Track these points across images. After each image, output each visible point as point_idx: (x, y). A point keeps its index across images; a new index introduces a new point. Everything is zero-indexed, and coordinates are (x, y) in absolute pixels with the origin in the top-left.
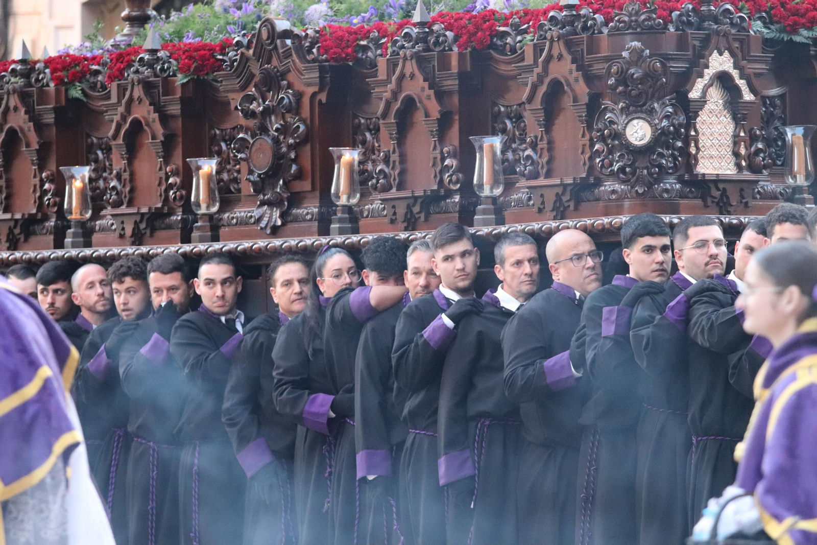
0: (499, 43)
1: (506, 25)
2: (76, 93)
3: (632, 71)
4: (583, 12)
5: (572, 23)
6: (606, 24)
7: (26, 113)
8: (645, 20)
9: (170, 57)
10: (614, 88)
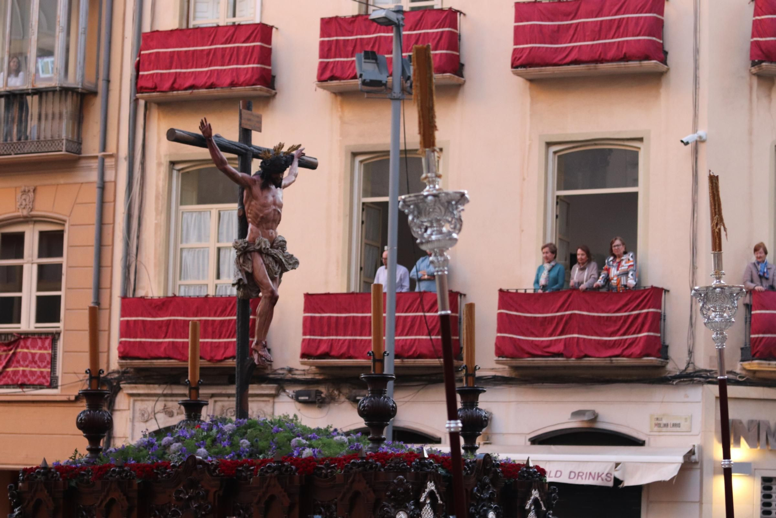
0: (318, 472)
1: (321, 464)
2: (73, 484)
3: (399, 489)
4: (370, 460)
5: (364, 466)
6: (383, 466)
7: (48, 492)
8: (402, 466)
9: (130, 470)
10: (389, 496)
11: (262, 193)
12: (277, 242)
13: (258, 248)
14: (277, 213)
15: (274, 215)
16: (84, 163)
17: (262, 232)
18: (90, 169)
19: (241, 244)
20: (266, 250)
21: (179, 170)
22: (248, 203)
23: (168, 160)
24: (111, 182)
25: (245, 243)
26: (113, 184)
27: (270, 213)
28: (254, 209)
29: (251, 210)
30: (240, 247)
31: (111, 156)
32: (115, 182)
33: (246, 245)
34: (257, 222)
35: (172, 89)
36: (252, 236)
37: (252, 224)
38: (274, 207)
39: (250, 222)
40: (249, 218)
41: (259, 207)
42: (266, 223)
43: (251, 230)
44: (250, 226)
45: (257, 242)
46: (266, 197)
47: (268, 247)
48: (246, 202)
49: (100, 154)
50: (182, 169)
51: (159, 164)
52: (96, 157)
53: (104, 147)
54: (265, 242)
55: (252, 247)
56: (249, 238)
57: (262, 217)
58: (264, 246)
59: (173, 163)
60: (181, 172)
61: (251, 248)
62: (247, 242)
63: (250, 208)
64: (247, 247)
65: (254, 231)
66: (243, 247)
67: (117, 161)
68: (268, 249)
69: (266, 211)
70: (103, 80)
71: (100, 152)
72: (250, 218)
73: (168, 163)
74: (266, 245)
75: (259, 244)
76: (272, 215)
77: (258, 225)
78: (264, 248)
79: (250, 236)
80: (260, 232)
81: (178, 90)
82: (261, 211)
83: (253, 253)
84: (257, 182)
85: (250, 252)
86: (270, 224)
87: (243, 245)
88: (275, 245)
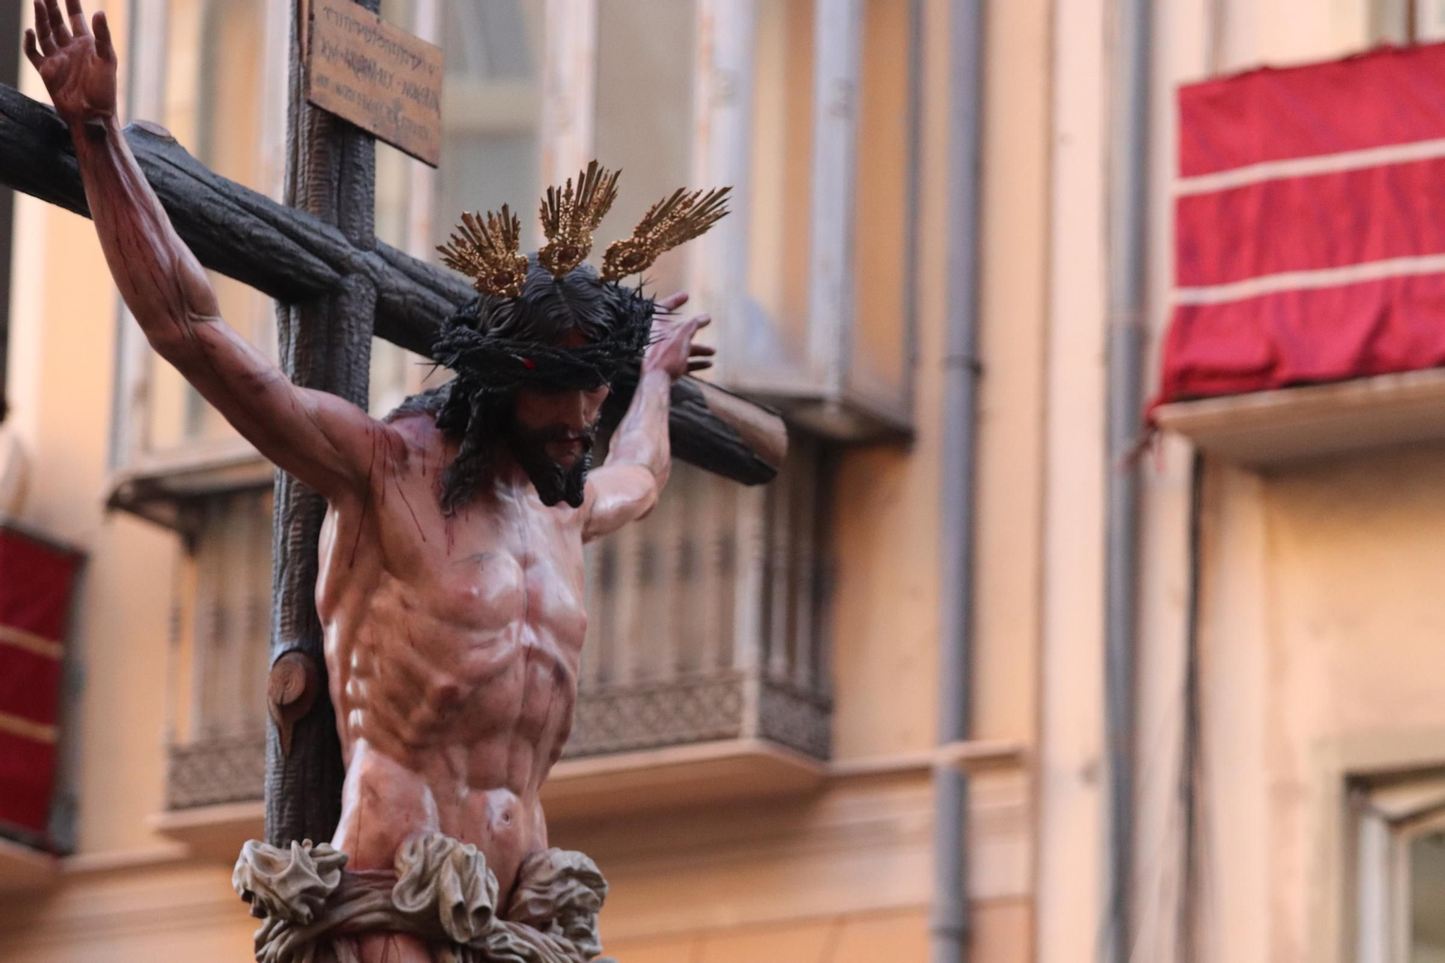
11: (449, 533)
12: (542, 876)
13: (414, 904)
14: (544, 673)
15: (530, 687)
16: (849, 809)
17: (442, 800)
18: (884, 837)
19: (297, 873)
20: (471, 924)
21: (1396, 824)
22: (349, 599)
23: (1337, 764)
24: (1006, 901)
25: (324, 869)
26: (1019, 915)
27: (502, 669)
28: (393, 642)
29: (373, 649)
30: (294, 888)
31: (1007, 761)
32: (1032, 903)
33: (333, 882)
34: (408, 733)
35: (1366, 365)
36: (375, 826)
37: (375, 744)
38: (529, 636)
39: (357, 733)
40: (349, 704)
41: (423, 623)
42: (470, 744)
43: (368, 787)
44: (360, 760)
45: (409, 863)
46: (477, 562)
47: (483, 900)
48: (334, 597)
49: (946, 755)
50: (1415, 817)
51: (1284, 793)
52: (920, 773)
53: (964, 720)
54: (463, 866)
55: (377, 899)
56: (352, 840)
57: (448, 698)
58: (457, 897)
59: (1361, 785)
60: (1408, 832)
61: (363, 910)
62: (340, 864)
63: (365, 634)
64: (336, 898)
65: (389, 791)
66: (309, 894)
67: (1037, 792)
68: (483, 913)
69: (478, 658)
70: (949, 362)
71: (943, 741)
72: (361, 704)
73: (1335, 787)
74: (468, 886)
75: (421, 882)
76: (512, 685)
77: (415, 755)
78: (459, 909)
79: (359, 825)
80: (428, 800)
81: (1401, 367)
82: (437, 652)
83: (377, 945)
84: (415, 460)
85: (358, 935)
86: (498, 752)
87: (314, 880)
88: (527, 895)
